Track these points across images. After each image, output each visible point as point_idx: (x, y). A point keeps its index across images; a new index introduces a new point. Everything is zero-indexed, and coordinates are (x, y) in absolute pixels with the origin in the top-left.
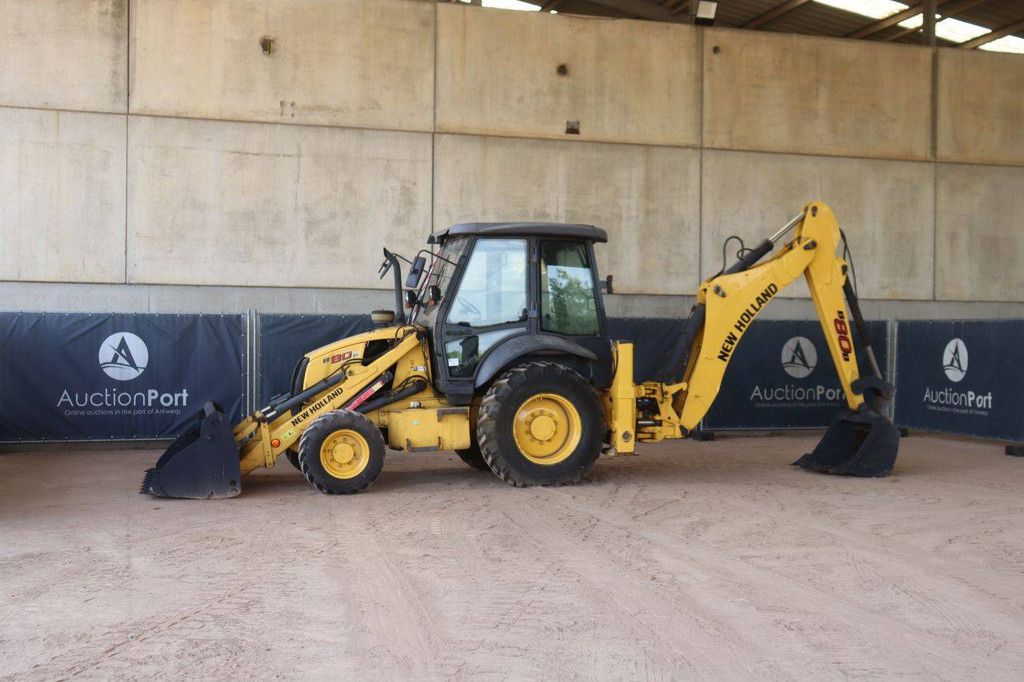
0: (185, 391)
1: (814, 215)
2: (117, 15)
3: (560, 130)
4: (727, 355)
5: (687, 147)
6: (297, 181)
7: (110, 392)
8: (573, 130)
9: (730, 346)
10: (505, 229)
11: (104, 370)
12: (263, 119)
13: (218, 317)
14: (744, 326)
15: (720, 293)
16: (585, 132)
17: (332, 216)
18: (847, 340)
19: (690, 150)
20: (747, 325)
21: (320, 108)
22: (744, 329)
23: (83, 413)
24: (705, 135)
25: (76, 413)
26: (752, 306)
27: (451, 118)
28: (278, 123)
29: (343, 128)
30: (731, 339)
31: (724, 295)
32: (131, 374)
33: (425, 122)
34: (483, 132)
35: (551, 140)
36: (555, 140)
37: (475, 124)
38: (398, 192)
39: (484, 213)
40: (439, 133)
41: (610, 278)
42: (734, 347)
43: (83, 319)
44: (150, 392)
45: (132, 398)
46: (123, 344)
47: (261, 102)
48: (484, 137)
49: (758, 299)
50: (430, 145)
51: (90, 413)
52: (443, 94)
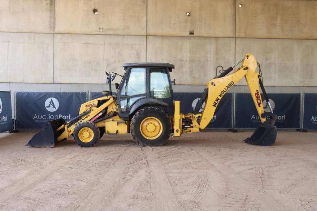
0: (70, 115)
1: (247, 58)
2: (51, 4)
3: (187, 33)
4: (216, 105)
5: (230, 37)
6: (104, 52)
7: (48, 115)
8: (192, 33)
9: (217, 102)
10: (138, 65)
11: (46, 109)
12: (93, 33)
13: (79, 93)
14: (222, 95)
15: (213, 85)
16: (196, 34)
17: (115, 62)
18: (260, 100)
19: (231, 38)
20: (223, 95)
21: (111, 29)
22: (222, 96)
23: (40, 121)
24: (237, 33)
25: (38, 121)
26: (225, 89)
27: (152, 31)
28: (98, 34)
29: (118, 35)
30: (217, 99)
31: (215, 85)
32: (53, 110)
33: (144, 32)
34: (162, 35)
35: (184, 36)
36: (186, 37)
37: (160, 32)
38: (135, 54)
39: (163, 60)
40: (148, 36)
41: (174, 80)
42: (218, 102)
43: (40, 94)
44: (59, 115)
45: (54, 117)
46: (52, 101)
47: (94, 28)
48: (162, 36)
49: (227, 86)
50: (145, 39)
51: (42, 121)
52: (149, 23)
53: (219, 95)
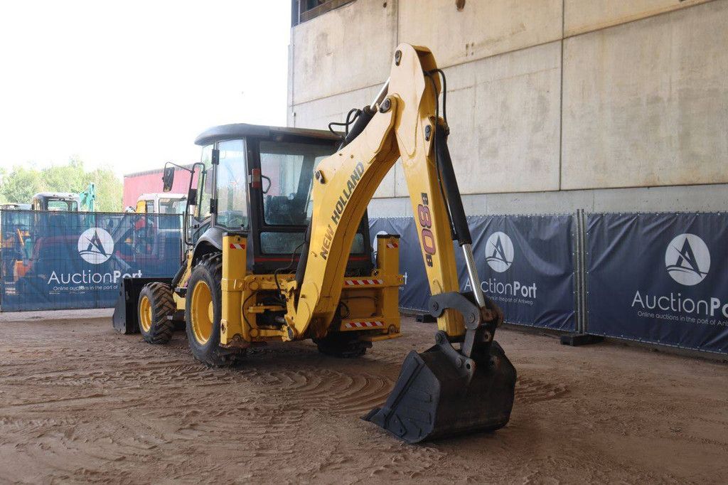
4: (327, 252)
6: (475, 107)
9: (329, 241)
12: (456, 62)
14: (338, 217)
15: (320, 179)
18: (431, 236)
21: (487, 43)
26: (344, 192)
27: (575, 21)
29: (501, 55)
30: (329, 232)
31: (324, 181)
33: (556, 31)
34: (600, 26)
35: (664, 13)
36: (670, 12)
38: (536, 101)
40: (567, 38)
47: (456, 49)
48: (602, 31)
49: (348, 183)
50: (560, 51)
53: (333, 217)
